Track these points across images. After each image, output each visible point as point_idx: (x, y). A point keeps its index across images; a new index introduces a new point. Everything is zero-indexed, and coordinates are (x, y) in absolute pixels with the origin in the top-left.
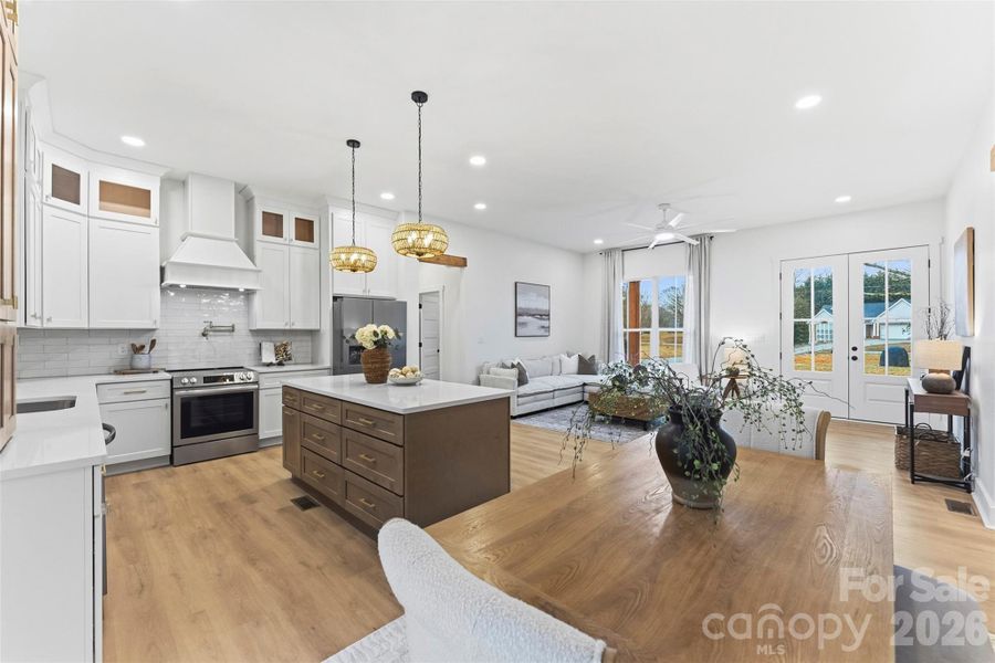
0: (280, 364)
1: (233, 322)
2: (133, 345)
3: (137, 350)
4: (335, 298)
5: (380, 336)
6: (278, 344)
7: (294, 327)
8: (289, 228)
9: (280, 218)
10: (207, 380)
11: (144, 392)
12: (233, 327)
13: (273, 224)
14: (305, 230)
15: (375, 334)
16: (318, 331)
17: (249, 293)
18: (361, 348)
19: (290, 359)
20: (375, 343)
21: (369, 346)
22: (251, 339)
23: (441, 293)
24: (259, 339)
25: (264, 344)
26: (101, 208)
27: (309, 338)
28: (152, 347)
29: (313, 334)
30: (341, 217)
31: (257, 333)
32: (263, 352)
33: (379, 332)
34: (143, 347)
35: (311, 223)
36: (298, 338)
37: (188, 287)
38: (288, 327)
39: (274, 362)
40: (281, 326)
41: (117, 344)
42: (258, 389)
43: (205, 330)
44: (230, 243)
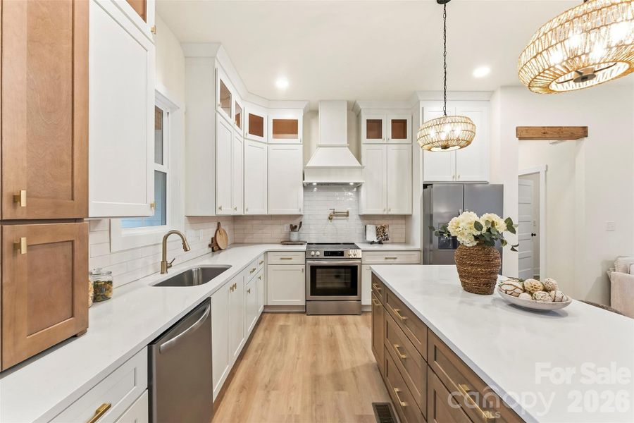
0: (380, 243)
1: (349, 209)
2: (291, 225)
3: (293, 228)
4: (425, 186)
5: (484, 230)
6: (379, 226)
7: (390, 213)
8: (387, 129)
9: (379, 122)
10: (327, 253)
11: (291, 259)
12: (348, 213)
13: (375, 128)
14: (400, 129)
15: (478, 226)
16: (411, 215)
17: (358, 186)
18: (454, 242)
19: (387, 239)
20: (476, 238)
21: (467, 241)
22: (360, 222)
23: (542, 175)
24: (366, 222)
25: (368, 226)
26: (274, 137)
27: (403, 222)
28: (300, 227)
29: (406, 218)
30: (432, 110)
31: (364, 217)
32: (368, 232)
33: (483, 223)
34: (296, 227)
35: (404, 122)
36: (395, 222)
37: (319, 184)
38: (385, 213)
39: (376, 241)
40: (380, 212)
41: (283, 224)
42: (361, 264)
43: (331, 215)
44: (344, 148)
